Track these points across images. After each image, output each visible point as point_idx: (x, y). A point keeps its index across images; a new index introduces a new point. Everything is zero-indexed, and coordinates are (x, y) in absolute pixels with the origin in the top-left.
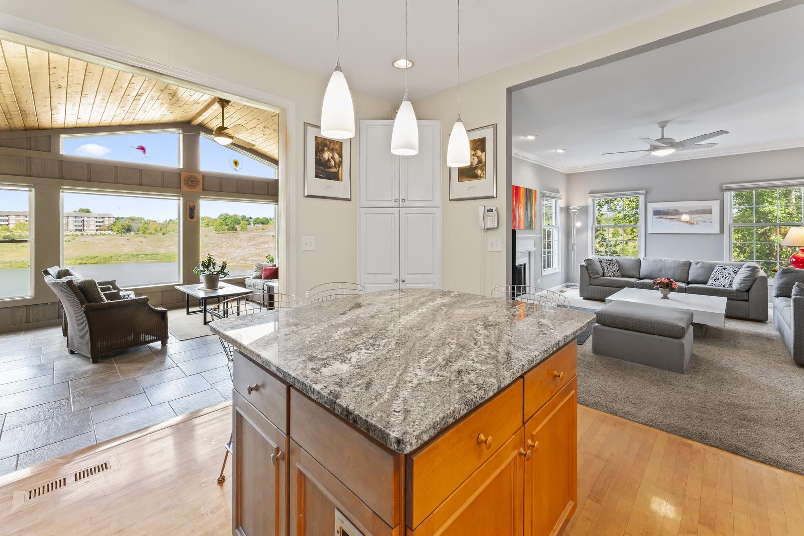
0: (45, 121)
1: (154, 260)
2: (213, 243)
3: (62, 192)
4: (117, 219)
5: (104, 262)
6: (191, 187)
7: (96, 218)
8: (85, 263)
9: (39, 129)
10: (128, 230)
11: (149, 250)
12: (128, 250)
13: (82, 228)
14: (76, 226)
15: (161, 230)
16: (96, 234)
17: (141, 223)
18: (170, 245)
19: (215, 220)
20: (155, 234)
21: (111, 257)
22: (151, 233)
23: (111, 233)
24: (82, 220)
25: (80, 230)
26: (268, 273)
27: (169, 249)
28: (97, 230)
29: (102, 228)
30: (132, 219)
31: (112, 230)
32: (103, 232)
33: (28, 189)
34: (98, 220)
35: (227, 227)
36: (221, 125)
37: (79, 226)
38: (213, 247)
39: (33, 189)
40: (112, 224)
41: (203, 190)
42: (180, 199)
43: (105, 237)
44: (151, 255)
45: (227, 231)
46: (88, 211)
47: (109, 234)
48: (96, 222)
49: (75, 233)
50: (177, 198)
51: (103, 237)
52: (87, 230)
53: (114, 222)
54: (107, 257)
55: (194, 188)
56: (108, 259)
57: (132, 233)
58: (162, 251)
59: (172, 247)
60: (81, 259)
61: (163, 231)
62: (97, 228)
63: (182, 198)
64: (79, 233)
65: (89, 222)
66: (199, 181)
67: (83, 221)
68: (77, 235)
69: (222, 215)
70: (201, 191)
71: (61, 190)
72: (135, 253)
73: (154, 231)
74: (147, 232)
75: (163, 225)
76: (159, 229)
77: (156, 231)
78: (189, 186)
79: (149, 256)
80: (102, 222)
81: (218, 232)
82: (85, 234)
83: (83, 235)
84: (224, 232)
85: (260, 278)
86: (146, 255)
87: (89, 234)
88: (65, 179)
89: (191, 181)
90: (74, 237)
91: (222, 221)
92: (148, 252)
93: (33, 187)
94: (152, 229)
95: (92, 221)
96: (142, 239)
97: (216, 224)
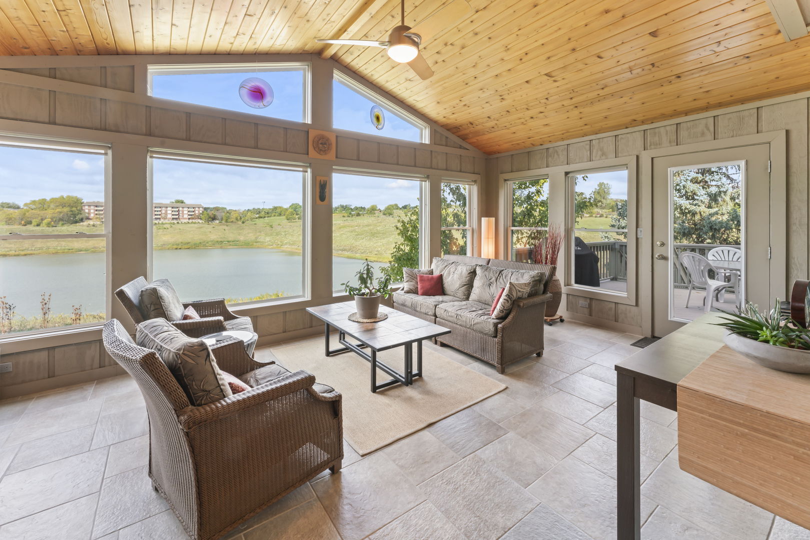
0: (126, 39)
1: (235, 247)
2: (285, 232)
3: (151, 157)
4: (206, 209)
5: (195, 248)
6: (322, 153)
7: (189, 208)
8: (180, 249)
9: (117, 52)
10: (214, 218)
11: (231, 237)
12: (214, 237)
13: (177, 217)
14: (173, 215)
15: (241, 218)
16: (189, 222)
17: (224, 212)
18: (248, 233)
19: (287, 209)
20: (236, 223)
21: (200, 243)
22: (232, 222)
23: (201, 221)
24: (177, 210)
25: (176, 219)
26: (427, 285)
27: (247, 236)
28: (189, 219)
29: (193, 217)
30: (217, 209)
31: (201, 219)
32: (194, 221)
33: (103, 152)
34: (190, 210)
35: (297, 216)
36: (400, 24)
37: (175, 215)
38: (286, 235)
39: (110, 152)
40: (201, 214)
41: (337, 157)
42: (307, 172)
43: (196, 225)
44: (233, 241)
45: (297, 220)
46: (182, 202)
47: (199, 222)
48: (189, 211)
49: (172, 222)
50: (301, 169)
51: (194, 225)
52: (182, 219)
53: (203, 212)
54: (197, 243)
55: (326, 154)
56: (198, 245)
57: (217, 222)
58: (242, 238)
59: (250, 235)
60: (176, 245)
61: (242, 220)
62: (189, 217)
63: (309, 170)
64: (175, 222)
65: (183, 211)
66: (331, 144)
67: (179, 210)
68: (174, 224)
69: (293, 204)
70: (334, 159)
71: (149, 154)
72: (220, 240)
73: (234, 220)
74: (229, 220)
75: (243, 214)
76: (239, 218)
77: (237, 219)
78: (320, 151)
79: (231, 243)
80: (193, 211)
81: (289, 221)
82: (180, 222)
83: (178, 223)
84: (295, 220)
85: (414, 291)
86: (228, 241)
87: (183, 222)
88: (155, 136)
89: (322, 144)
90: (172, 225)
91: (292, 210)
92: (230, 239)
93: (110, 148)
94: (234, 216)
95: (186, 211)
96: (225, 227)
97: (287, 213)
